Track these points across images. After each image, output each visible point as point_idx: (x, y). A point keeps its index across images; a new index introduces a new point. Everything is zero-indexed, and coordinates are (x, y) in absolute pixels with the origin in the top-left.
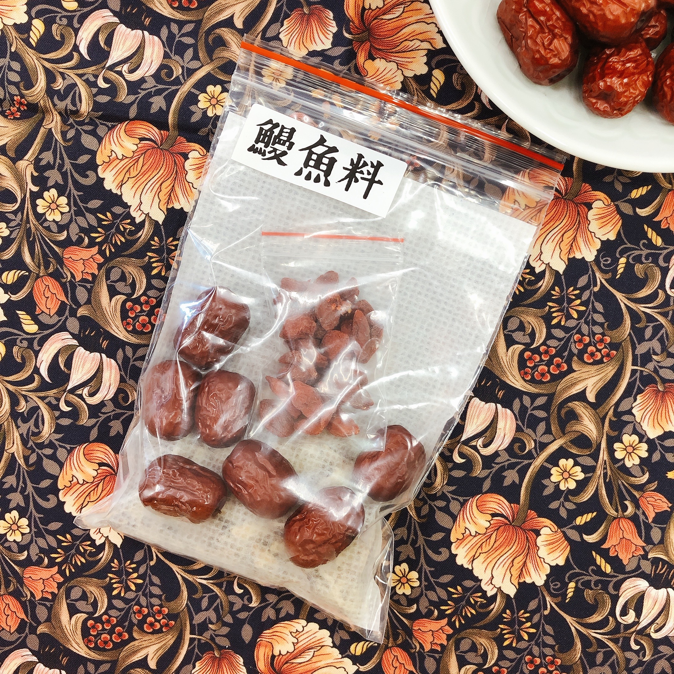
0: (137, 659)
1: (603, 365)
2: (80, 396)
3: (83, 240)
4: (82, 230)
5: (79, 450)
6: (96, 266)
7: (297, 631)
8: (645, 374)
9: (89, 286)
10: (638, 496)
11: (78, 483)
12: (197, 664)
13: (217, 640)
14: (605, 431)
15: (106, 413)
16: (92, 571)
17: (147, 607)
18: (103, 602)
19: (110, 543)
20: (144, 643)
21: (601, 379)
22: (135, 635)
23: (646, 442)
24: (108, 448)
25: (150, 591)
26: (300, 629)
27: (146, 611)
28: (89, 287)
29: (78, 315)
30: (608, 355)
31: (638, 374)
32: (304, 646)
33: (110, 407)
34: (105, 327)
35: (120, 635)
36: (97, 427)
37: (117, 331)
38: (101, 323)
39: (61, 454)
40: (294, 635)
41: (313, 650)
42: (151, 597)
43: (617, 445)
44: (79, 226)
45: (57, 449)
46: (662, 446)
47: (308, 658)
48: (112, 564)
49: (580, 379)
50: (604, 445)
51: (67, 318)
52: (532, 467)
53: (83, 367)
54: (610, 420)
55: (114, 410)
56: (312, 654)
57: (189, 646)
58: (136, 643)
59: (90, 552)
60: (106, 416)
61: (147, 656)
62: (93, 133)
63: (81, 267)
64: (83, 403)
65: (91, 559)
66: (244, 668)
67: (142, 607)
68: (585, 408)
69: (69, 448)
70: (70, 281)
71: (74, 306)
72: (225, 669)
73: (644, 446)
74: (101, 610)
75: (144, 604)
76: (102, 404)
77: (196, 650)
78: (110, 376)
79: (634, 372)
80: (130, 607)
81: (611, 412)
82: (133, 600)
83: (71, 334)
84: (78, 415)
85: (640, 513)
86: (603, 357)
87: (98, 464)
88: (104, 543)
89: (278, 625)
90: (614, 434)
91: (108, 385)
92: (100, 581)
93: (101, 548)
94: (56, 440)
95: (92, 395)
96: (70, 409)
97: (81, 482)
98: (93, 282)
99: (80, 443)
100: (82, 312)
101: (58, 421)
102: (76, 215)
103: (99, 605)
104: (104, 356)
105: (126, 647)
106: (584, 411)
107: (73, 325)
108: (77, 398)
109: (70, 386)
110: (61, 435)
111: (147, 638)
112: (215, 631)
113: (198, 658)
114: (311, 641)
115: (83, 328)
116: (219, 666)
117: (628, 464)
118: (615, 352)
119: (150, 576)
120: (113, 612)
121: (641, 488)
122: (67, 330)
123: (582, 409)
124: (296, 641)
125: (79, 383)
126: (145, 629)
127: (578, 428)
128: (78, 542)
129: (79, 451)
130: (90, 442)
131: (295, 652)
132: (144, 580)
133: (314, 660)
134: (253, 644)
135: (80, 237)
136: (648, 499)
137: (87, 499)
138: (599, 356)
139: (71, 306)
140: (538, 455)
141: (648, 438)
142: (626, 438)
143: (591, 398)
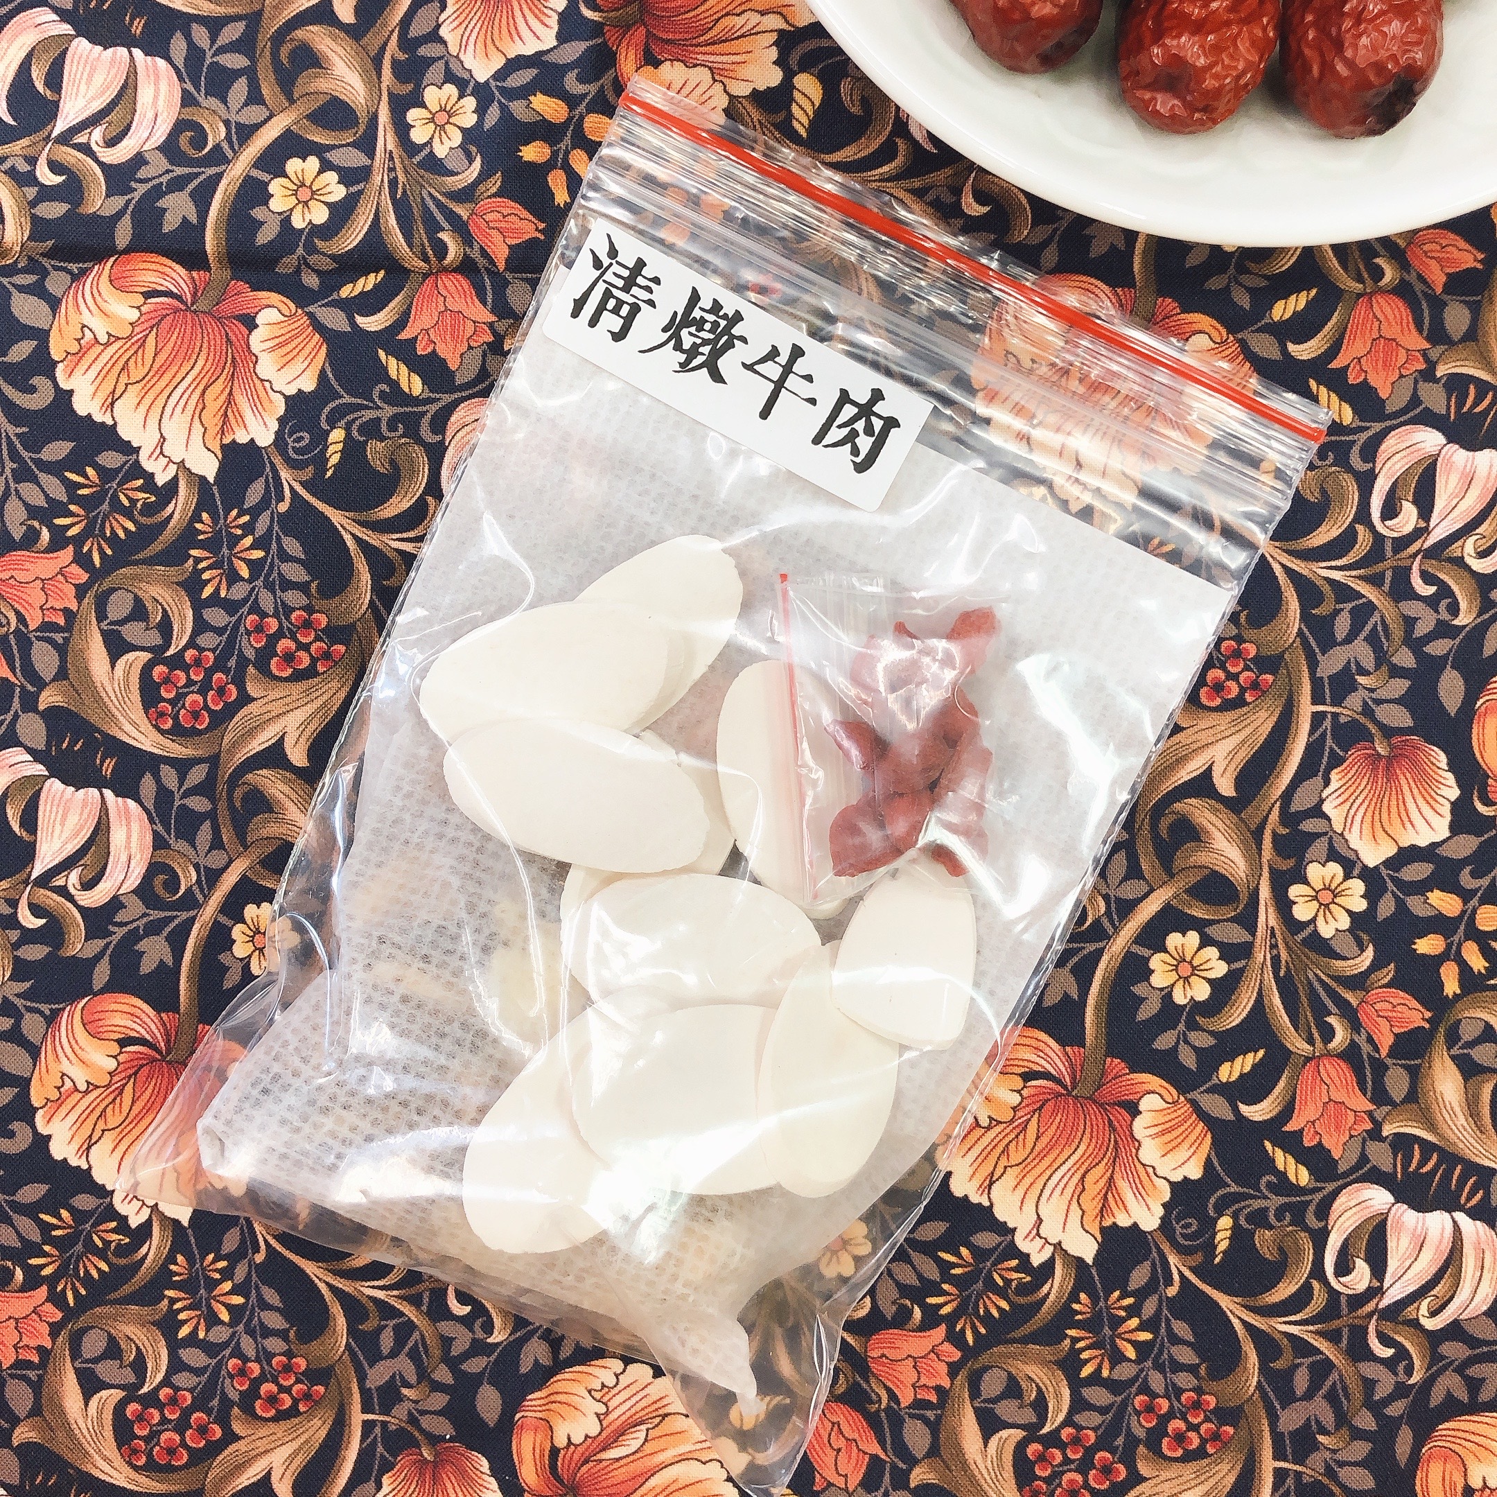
0: (247, 1483)
1: (1245, 709)
2: (63, 891)
3: (38, 534)
4: (33, 511)
5: (71, 1015)
6: (71, 591)
7: (603, 1386)
8: (1342, 720)
9: (58, 637)
10: (1354, 1003)
11: (76, 1090)
12: (386, 1480)
13: (425, 1422)
14: (1264, 860)
15: (126, 924)
16: (126, 1289)
17: (258, 1360)
18: (157, 1358)
19: (164, 1218)
20: (258, 1443)
21: (1243, 742)
22: (237, 1427)
23: (1359, 877)
24: (139, 1003)
25: (261, 1324)
26: (611, 1381)
27: (255, 1369)
28: (60, 641)
29: (41, 707)
30: (1255, 685)
31: (1328, 723)
32: (624, 1418)
33: (135, 908)
34: (105, 728)
35: (203, 1430)
36: (107, 958)
37: (135, 733)
38: (94, 719)
39: (32, 1026)
40: (598, 1395)
41: (643, 1427)
42: (264, 1336)
43: (1295, 891)
44: (26, 504)
45: (22, 1016)
46: (1398, 882)
47: (635, 1445)
48: (173, 1267)
49: (1194, 746)
50: (1265, 892)
51: (16, 717)
52: (1105, 958)
53: (63, 824)
54: (1274, 834)
55: (145, 915)
56: (642, 1435)
57: (362, 1441)
58: (240, 1446)
59: (119, 1245)
60: (126, 929)
61: (269, 1473)
62: (38, 290)
63: (37, 597)
64: (69, 905)
65: (123, 1262)
66: (492, 1480)
67: (246, 1360)
68: (1215, 811)
69: (48, 1012)
70: (17, 631)
71: (30, 687)
72: (449, 1485)
73: (1358, 886)
74: (155, 1375)
75: (251, 1353)
76: (115, 903)
77: (380, 1449)
78: (129, 837)
79: (1317, 719)
80: (219, 1364)
81: (1275, 815)
82: (226, 1345)
83: (30, 751)
84: (63, 934)
85: (1361, 1040)
86: (1243, 690)
87: (118, 1041)
88: (149, 1221)
89: (558, 1377)
90: (1286, 865)
91: (124, 858)
92: (146, 1310)
93: (144, 1232)
94: (18, 995)
95: (88, 885)
96: (44, 921)
97: (82, 1087)
98: (68, 628)
99: (73, 998)
100: (48, 698)
101: (18, 953)
102: (17, 481)
103: (149, 1365)
104: (108, 793)
105: (220, 1457)
106: (1213, 818)
107: (32, 729)
108: (55, 896)
109: (38, 870)
110: (28, 985)
111: (263, 1432)
112: (416, 1402)
113: (386, 1467)
114: (638, 1407)
115: (54, 735)
116: (436, 1480)
117: (1326, 931)
118: (1270, 678)
119: (257, 1288)
120: (183, 1379)
121: (1358, 982)
122: (19, 744)
123: (1208, 814)
124: (602, 1409)
125: (56, 862)
126: (259, 1412)
127: (1202, 858)
128: (88, 1226)
129: (72, 1018)
130: (95, 995)
131: (604, 1434)
132: (247, 1297)
133: (649, 1448)
134: (507, 1425)
135: (30, 528)
136: (1378, 1006)
137: (101, 1125)
138: (1233, 689)
139: (22, 687)
140: (1117, 930)
141: (1365, 867)
142: (1315, 872)
143: (1225, 786)
